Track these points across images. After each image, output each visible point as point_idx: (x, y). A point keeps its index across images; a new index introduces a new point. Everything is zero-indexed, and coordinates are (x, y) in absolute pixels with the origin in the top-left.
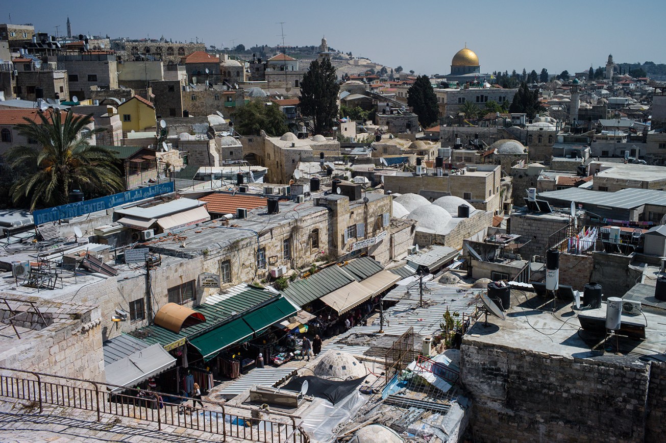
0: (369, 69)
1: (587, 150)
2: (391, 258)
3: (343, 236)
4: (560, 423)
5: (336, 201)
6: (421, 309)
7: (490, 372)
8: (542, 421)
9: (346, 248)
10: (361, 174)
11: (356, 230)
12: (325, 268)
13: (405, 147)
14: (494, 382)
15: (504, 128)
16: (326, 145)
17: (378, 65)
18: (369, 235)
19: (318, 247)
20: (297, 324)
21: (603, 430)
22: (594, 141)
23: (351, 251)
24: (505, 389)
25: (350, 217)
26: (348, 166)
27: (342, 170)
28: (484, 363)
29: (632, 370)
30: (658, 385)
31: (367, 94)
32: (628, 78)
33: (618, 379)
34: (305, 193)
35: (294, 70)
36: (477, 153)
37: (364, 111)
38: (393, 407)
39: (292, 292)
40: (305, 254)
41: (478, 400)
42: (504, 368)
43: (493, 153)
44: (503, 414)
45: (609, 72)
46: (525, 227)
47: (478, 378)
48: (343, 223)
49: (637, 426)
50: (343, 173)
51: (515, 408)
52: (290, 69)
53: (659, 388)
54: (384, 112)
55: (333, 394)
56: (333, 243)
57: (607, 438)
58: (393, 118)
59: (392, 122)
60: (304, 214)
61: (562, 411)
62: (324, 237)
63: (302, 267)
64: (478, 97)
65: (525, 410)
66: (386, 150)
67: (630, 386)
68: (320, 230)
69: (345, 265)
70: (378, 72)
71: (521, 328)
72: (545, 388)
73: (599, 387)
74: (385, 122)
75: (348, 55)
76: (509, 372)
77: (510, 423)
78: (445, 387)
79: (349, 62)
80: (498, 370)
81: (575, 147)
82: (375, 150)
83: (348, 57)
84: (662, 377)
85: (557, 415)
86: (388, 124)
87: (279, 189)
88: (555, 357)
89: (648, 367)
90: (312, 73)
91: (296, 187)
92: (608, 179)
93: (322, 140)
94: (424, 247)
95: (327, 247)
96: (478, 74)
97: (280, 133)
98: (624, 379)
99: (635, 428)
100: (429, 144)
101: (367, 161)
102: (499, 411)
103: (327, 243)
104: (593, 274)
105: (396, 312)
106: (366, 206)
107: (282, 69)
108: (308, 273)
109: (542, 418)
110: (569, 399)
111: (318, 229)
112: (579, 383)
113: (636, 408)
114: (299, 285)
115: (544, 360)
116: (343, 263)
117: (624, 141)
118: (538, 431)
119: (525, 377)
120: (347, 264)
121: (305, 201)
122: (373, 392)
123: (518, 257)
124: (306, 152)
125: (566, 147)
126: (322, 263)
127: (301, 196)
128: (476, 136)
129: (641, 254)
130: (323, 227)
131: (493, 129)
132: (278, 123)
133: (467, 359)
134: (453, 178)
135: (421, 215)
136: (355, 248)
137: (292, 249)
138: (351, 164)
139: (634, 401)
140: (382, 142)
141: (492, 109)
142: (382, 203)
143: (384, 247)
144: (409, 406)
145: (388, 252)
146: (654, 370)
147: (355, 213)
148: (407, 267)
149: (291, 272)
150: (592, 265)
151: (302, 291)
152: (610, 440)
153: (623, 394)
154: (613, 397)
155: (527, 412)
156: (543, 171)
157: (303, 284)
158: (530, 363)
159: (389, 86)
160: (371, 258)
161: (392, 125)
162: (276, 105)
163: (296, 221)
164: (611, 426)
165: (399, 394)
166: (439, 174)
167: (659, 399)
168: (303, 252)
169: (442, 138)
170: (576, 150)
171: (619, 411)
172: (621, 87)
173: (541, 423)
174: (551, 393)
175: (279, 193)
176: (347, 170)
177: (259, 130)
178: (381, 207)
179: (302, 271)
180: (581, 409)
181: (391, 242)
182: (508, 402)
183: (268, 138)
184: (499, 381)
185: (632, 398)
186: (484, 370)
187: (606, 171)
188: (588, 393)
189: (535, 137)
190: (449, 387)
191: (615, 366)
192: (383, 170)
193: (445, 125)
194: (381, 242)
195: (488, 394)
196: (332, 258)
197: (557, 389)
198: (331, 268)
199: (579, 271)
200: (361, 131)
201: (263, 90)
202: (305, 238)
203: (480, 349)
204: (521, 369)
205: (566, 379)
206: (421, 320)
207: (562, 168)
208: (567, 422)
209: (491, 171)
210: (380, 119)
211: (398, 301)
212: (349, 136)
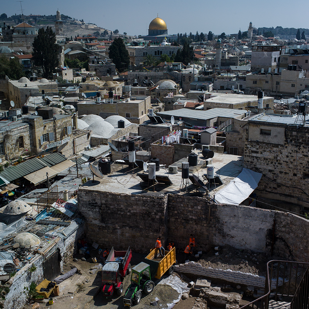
0: (96, 31)
1: (210, 86)
2: (74, 153)
3: (40, 140)
4: (127, 228)
5: (34, 119)
6: (78, 179)
7: (92, 205)
8: (119, 228)
9: (42, 147)
10: (70, 103)
11: (48, 137)
12: (28, 159)
13: (101, 85)
14: (95, 210)
15: (168, 72)
16: (48, 85)
17: (102, 28)
18: (58, 140)
19: (23, 147)
20: (7, 191)
21: (147, 230)
22: (216, 80)
23: (46, 149)
24: (100, 213)
25: (44, 129)
26: (62, 99)
27: (57, 101)
28: (89, 200)
29: (158, 198)
30: (172, 205)
31: (84, 50)
32: (262, 38)
33: (152, 203)
34: (18, 115)
35: (33, 34)
36: (147, 88)
37: (81, 61)
38: (40, 225)
39: (5, 173)
40: (15, 151)
41: (88, 220)
42: (99, 202)
43: (155, 88)
44: (100, 226)
45: (250, 34)
46: (147, 132)
47: (87, 208)
48: (39, 132)
49: (162, 226)
50: (57, 103)
51: (106, 223)
52: (30, 33)
53: (173, 207)
54: (93, 62)
55: (7, 220)
56: (33, 144)
57: (149, 233)
58: (98, 66)
59: (98, 69)
60: (13, 127)
61: (128, 222)
62: (27, 141)
63: (13, 159)
64: (156, 52)
65: (111, 223)
66: (88, 87)
67: (157, 206)
68: (24, 137)
69: (42, 157)
70: (102, 34)
71: (112, 182)
72: (119, 211)
73: (144, 208)
74: (94, 69)
75: (81, 22)
76: (102, 204)
77: (104, 231)
78: (70, 214)
79: (82, 26)
80: (96, 203)
81: (203, 84)
82: (81, 87)
83: (81, 23)
84: (173, 201)
85: (126, 224)
86: (95, 70)
87: (3, 113)
88: (123, 195)
89: (166, 197)
90: (40, 37)
91: (12, 112)
92: (212, 103)
93: (46, 81)
94: (95, 146)
95: (29, 147)
96: (166, 35)
97: (18, 78)
98: (154, 203)
99: (161, 227)
100: (117, 83)
101: (74, 95)
102: (98, 225)
103: (29, 145)
104: (175, 156)
105: (63, 181)
106: (55, 122)
107: (24, 33)
108: (17, 162)
109: (119, 226)
110: (131, 216)
111: (23, 136)
112: (135, 207)
113: (160, 217)
114: (11, 169)
115: (118, 196)
116: (41, 156)
117: (234, 80)
118: (117, 233)
119: (109, 206)
120: (43, 157)
121: (18, 120)
122: (33, 219)
123: (141, 149)
124: (34, 90)
125: (198, 84)
126: (27, 156)
127: (14, 117)
128: (146, 78)
129: (199, 144)
130: (26, 135)
131: (160, 73)
132: (18, 70)
133: (81, 199)
134: (119, 104)
135: (95, 127)
136: (48, 148)
137: (5, 148)
138: (64, 97)
139: (159, 214)
140: (87, 83)
141: (163, 60)
142: (66, 120)
143: (69, 147)
144: (48, 224)
145: (72, 150)
146: (170, 198)
147: (47, 126)
148: (83, 158)
149: (5, 162)
150: (174, 151)
151: (12, 173)
152: (150, 234)
153: (155, 211)
154: (150, 213)
155: (111, 224)
156: (179, 99)
157: (13, 169)
158: (111, 199)
159: (104, 44)
160: (59, 153)
161: (99, 71)
162: (17, 59)
163: (7, 131)
164: (150, 227)
165: (46, 219)
166: (111, 102)
167: (173, 212)
168: (13, 150)
169: (129, 79)
170: (204, 86)
171: (153, 220)
172: (256, 44)
173: (118, 229)
174: (122, 213)
175: (3, 116)
176: (60, 101)
177: (5, 76)
178: (66, 123)
179: (13, 161)
180: (136, 220)
181: (74, 144)
182: (102, 220)
183: (10, 81)
184: (97, 209)
185: (158, 212)
186: (89, 204)
187: (212, 98)
188: (139, 212)
189: (187, 78)
190: (72, 214)
191: (150, 197)
192: (84, 100)
193: (131, 71)
194: (67, 143)
195: (92, 216)
196: (33, 153)
197: (125, 211)
198: (32, 159)
199: (168, 154)
200: (78, 75)
201: (9, 49)
202: (14, 142)
203: (87, 193)
204: (107, 202)
205: (128, 206)
206: (75, 184)
207: (192, 97)
208: (130, 227)
209: (143, 100)
210: (91, 67)
211: (66, 176)
212: (66, 79)
